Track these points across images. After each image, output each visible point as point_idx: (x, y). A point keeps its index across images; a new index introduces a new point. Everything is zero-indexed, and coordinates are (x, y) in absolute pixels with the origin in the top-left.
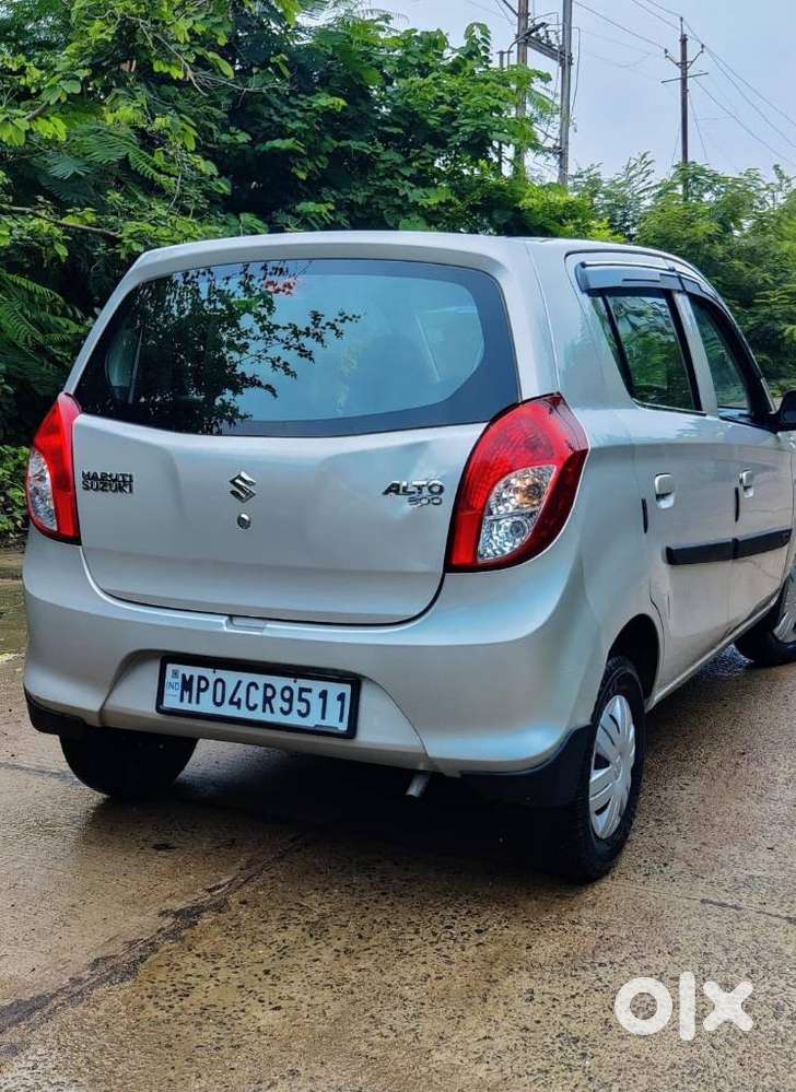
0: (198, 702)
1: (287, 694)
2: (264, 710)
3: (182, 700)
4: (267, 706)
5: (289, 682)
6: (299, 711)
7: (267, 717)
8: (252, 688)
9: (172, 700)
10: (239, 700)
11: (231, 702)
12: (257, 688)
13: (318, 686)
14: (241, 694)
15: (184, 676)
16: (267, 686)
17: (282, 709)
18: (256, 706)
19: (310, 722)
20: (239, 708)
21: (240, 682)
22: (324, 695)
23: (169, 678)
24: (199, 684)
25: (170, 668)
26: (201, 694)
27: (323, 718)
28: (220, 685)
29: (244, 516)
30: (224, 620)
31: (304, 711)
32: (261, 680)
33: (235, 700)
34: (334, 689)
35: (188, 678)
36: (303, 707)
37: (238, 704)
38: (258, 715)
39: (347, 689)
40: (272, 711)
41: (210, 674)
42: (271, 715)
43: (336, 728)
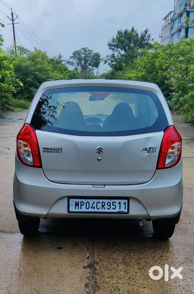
0: (81, 208)
1: (109, 204)
2: (102, 209)
3: (76, 208)
4: (103, 208)
5: (109, 201)
6: (113, 208)
7: (103, 210)
8: (98, 203)
9: (72, 209)
10: (94, 207)
11: (92, 208)
12: (100, 203)
13: (118, 201)
14: (95, 205)
15: (76, 202)
16: (102, 202)
17: (108, 208)
18: (99, 208)
19: (116, 211)
20: (94, 209)
21: (94, 202)
22: (120, 203)
23: (70, 203)
24: (81, 204)
25: (71, 200)
26: (82, 206)
27: (120, 209)
28: (88, 204)
29: (99, 158)
30: (91, 186)
31: (114, 208)
32: (101, 201)
33: (93, 207)
34: (122, 201)
35: (77, 202)
36: (114, 207)
37: (94, 208)
38: (100, 210)
39: (126, 201)
40: (105, 209)
41: (85, 201)
42: (105, 210)
43: (124, 211)
